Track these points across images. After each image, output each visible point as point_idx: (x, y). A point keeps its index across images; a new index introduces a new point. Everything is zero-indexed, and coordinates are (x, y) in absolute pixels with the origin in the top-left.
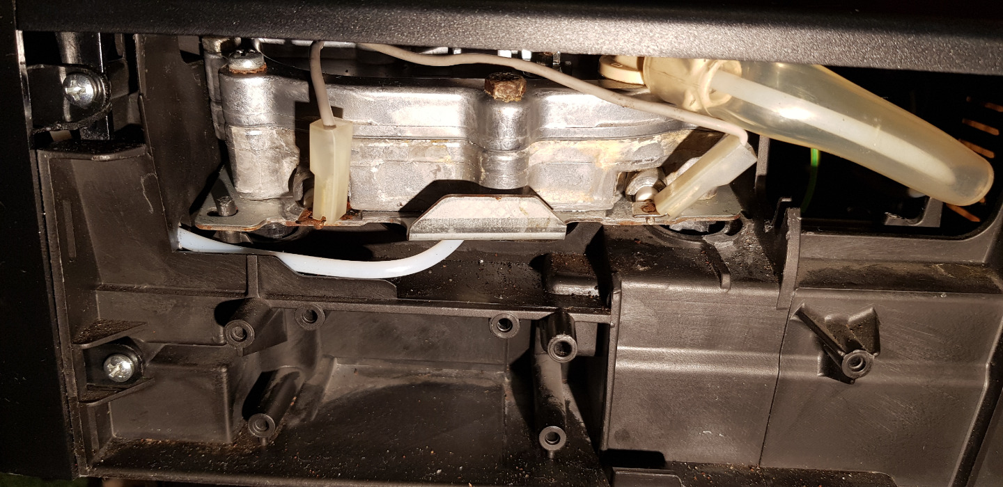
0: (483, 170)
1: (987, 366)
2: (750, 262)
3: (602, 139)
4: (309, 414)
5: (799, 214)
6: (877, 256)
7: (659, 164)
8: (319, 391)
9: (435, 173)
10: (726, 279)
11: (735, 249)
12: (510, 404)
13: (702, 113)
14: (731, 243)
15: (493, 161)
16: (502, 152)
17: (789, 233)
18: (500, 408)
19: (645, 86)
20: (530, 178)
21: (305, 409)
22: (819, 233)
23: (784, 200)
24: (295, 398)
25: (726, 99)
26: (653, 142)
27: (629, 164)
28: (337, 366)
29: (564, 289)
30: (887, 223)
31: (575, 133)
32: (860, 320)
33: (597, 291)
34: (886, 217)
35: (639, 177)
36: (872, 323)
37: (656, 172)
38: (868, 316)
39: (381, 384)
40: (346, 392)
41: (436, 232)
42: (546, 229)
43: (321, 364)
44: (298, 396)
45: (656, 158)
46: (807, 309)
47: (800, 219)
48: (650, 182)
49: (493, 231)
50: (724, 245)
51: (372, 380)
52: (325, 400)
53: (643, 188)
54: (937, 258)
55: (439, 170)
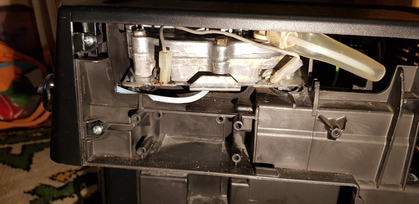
0: (214, 68)
1: (386, 137)
2: (304, 100)
3: (253, 58)
4: (157, 150)
6: (349, 99)
7: (273, 67)
8: (160, 143)
10: (294, 105)
11: (299, 96)
12: (224, 149)
14: (298, 94)
15: (217, 65)
16: (220, 62)
17: (315, 90)
18: (220, 150)
19: (267, 41)
20: (229, 71)
21: (156, 148)
22: (328, 91)
23: (315, 79)
24: (152, 145)
25: (293, 45)
26: (270, 60)
27: (263, 67)
28: (166, 136)
29: (241, 109)
31: (244, 56)
32: (340, 120)
33: (252, 109)
34: (353, 86)
35: (266, 71)
37: (272, 70)
38: (343, 118)
39: (181, 142)
40: (169, 144)
41: (198, 88)
42: (234, 88)
43: (161, 135)
45: (272, 65)
46: (322, 116)
47: (319, 85)
48: (270, 73)
49: (217, 88)
50: (296, 95)
51: (178, 141)
52: (162, 146)
53: (267, 75)
54: (369, 100)
55: (200, 68)
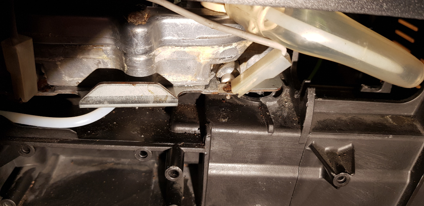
0: (125, 65)
1: (409, 172)
2: (285, 114)
3: (201, 46)
4: (41, 192)
5: (314, 92)
6: (356, 112)
7: (236, 59)
8: (48, 177)
9: (98, 65)
10: (271, 127)
11: (278, 106)
12: (155, 183)
13: (259, 35)
14: (275, 102)
15: (131, 61)
16: (136, 55)
17: (308, 103)
18: (149, 185)
20: (157, 68)
21: (39, 189)
22: (325, 98)
23: (306, 82)
24: (33, 182)
25: (274, 26)
26: (232, 47)
27: (218, 60)
30: (362, 91)
31: (184, 42)
32: (345, 150)
33: (199, 131)
35: (224, 67)
36: (351, 152)
37: (234, 64)
38: (349, 148)
39: (85, 170)
40: (64, 176)
41: (96, 104)
42: (166, 102)
44: (35, 181)
45: (233, 56)
46: (315, 144)
47: (315, 95)
48: (230, 71)
49: (132, 103)
50: (271, 104)
51: (80, 167)
52: (52, 182)
53: (226, 74)
54: (388, 112)
55: (100, 63)
